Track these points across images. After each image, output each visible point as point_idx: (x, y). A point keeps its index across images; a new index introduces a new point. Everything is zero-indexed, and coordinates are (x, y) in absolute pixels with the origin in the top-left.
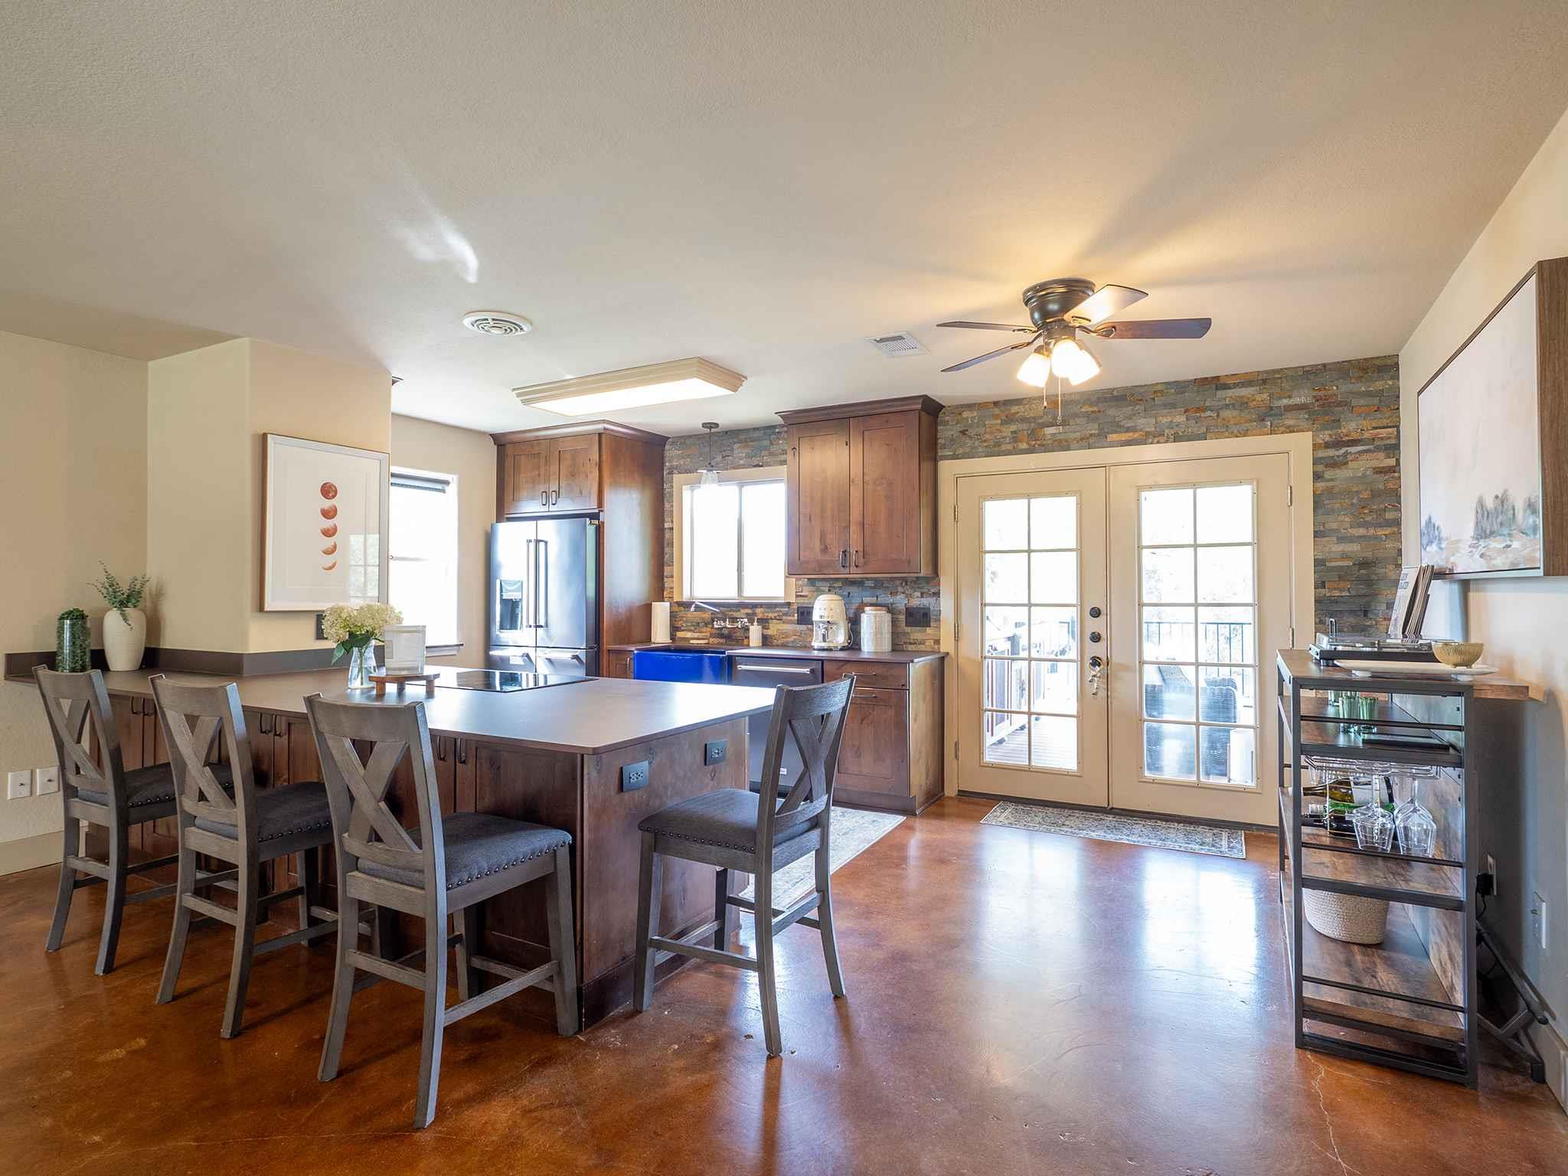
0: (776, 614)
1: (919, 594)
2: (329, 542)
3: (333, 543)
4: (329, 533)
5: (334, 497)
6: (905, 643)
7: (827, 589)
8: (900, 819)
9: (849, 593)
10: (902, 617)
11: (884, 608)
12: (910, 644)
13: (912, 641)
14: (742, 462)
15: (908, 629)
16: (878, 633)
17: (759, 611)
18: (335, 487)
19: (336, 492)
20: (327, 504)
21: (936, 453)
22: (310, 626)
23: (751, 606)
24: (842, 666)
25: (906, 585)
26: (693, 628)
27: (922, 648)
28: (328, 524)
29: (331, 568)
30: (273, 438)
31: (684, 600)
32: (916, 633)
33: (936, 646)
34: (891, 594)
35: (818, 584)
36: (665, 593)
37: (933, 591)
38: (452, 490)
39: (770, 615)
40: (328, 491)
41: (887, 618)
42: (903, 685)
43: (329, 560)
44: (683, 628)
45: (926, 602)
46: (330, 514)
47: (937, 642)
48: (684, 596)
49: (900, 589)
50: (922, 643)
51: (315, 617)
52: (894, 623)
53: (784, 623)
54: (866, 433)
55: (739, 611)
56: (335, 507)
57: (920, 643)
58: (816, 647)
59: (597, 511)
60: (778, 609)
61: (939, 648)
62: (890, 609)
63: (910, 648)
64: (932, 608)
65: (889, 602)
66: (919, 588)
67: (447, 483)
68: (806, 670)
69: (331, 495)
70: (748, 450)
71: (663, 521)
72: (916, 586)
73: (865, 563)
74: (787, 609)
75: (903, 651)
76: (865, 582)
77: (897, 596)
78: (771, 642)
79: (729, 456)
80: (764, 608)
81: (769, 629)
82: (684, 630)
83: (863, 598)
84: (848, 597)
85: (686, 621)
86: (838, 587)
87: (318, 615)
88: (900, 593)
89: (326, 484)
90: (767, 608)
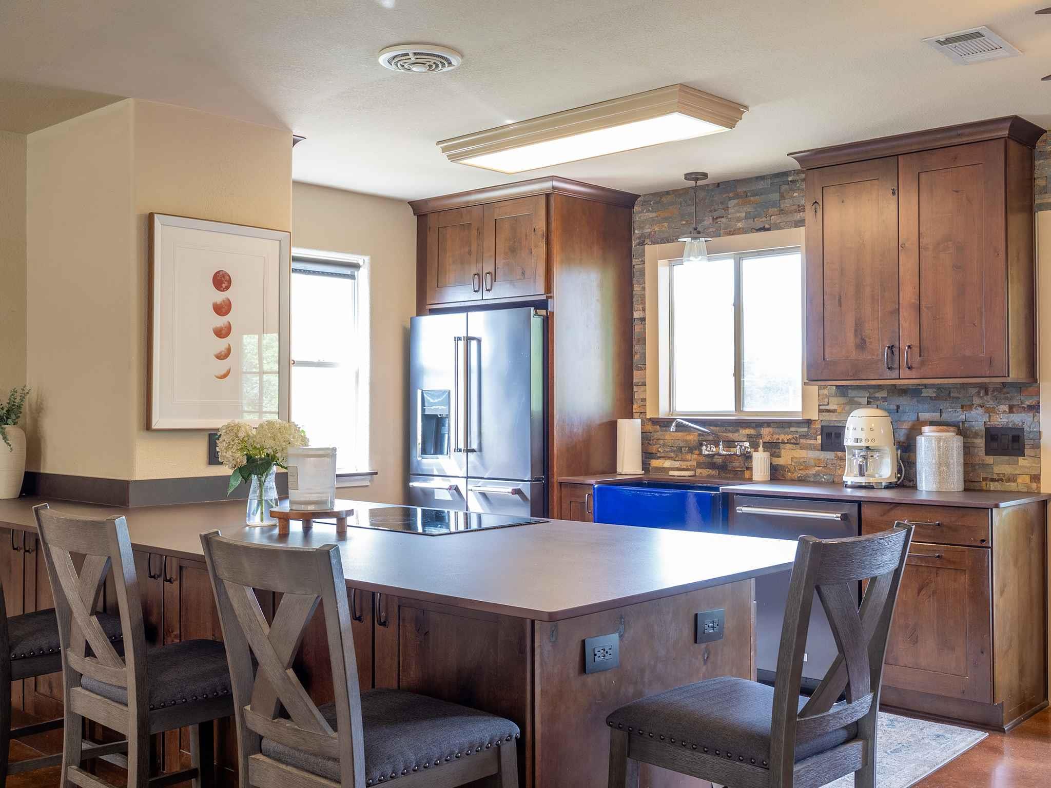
0: (790, 436)
1: (1006, 408)
3: (227, 346)
4: (223, 333)
5: (227, 288)
6: (985, 479)
7: (864, 401)
8: (979, 736)
9: (898, 407)
10: (980, 442)
11: (952, 429)
12: (993, 480)
13: (995, 477)
14: (740, 225)
15: (990, 459)
16: (942, 464)
17: (765, 431)
18: (229, 276)
19: (230, 282)
20: (220, 297)
21: (1032, 200)
22: (201, 448)
23: (754, 425)
24: (889, 511)
25: (987, 394)
26: (672, 455)
27: (1012, 486)
28: (221, 321)
29: (222, 377)
30: (160, 219)
31: (660, 417)
32: (1001, 466)
33: (1034, 485)
34: (962, 407)
35: (852, 393)
36: (635, 407)
37: (1028, 403)
38: (363, 275)
39: (784, 437)
40: (221, 281)
41: (955, 442)
42: (983, 541)
43: (223, 366)
44: (658, 455)
45: (1017, 419)
46: (222, 309)
47: (1036, 478)
48: (660, 414)
49: (977, 401)
50: (1012, 479)
51: (207, 437)
52: (967, 450)
53: (802, 448)
54: (923, 176)
55: (738, 431)
56: (229, 300)
57: (1009, 480)
58: (849, 483)
59: (544, 297)
60: (792, 429)
61: (1039, 488)
62: (962, 430)
63: (993, 486)
64: (1026, 429)
65: (958, 419)
66: (1006, 398)
67: (356, 266)
68: (835, 516)
69: (224, 286)
70: (749, 208)
71: (631, 310)
72: (1002, 396)
73: (922, 364)
74: (806, 429)
75: (981, 490)
76: (923, 390)
77: (972, 410)
78: (783, 475)
79: (723, 217)
80: (773, 428)
81: (780, 457)
82: (660, 457)
83: (919, 414)
84: (897, 412)
85: (664, 445)
86: (882, 397)
87: (210, 435)
88: (976, 407)
89: (218, 272)
90: (777, 427)
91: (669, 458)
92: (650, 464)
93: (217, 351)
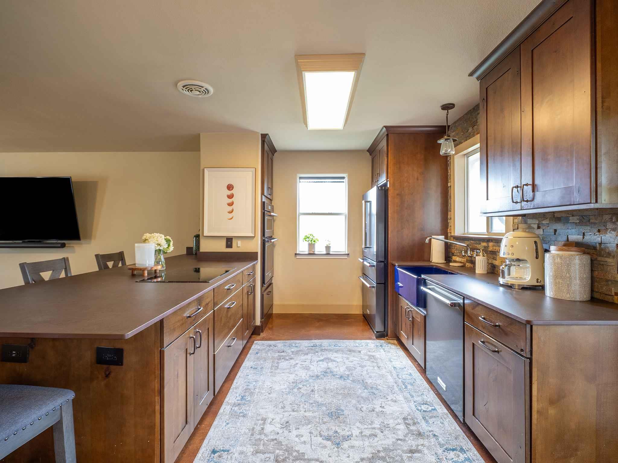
2: (230, 208)
3: (232, 209)
4: (231, 204)
5: (232, 189)
9: (556, 231)
17: (491, 244)
18: (233, 185)
19: (233, 187)
20: (229, 193)
22: (224, 243)
28: (230, 201)
29: (231, 219)
30: (207, 170)
34: (599, 231)
35: (529, 221)
36: (448, 230)
38: (346, 180)
40: (230, 187)
43: (230, 216)
46: (230, 197)
48: (455, 233)
49: (610, 226)
51: (226, 239)
55: (480, 244)
56: (233, 194)
59: (386, 181)
65: (595, 241)
67: (343, 178)
69: (231, 189)
71: (447, 183)
73: (533, 198)
76: (570, 218)
77: (607, 233)
78: (497, 271)
79: (475, 126)
80: (494, 243)
81: (496, 260)
82: (456, 255)
83: (569, 236)
84: (555, 234)
85: (457, 250)
86: (546, 224)
87: (227, 238)
88: (610, 231)
89: (229, 184)
90: (495, 242)
91: (458, 256)
92: (452, 258)
93: (228, 211)
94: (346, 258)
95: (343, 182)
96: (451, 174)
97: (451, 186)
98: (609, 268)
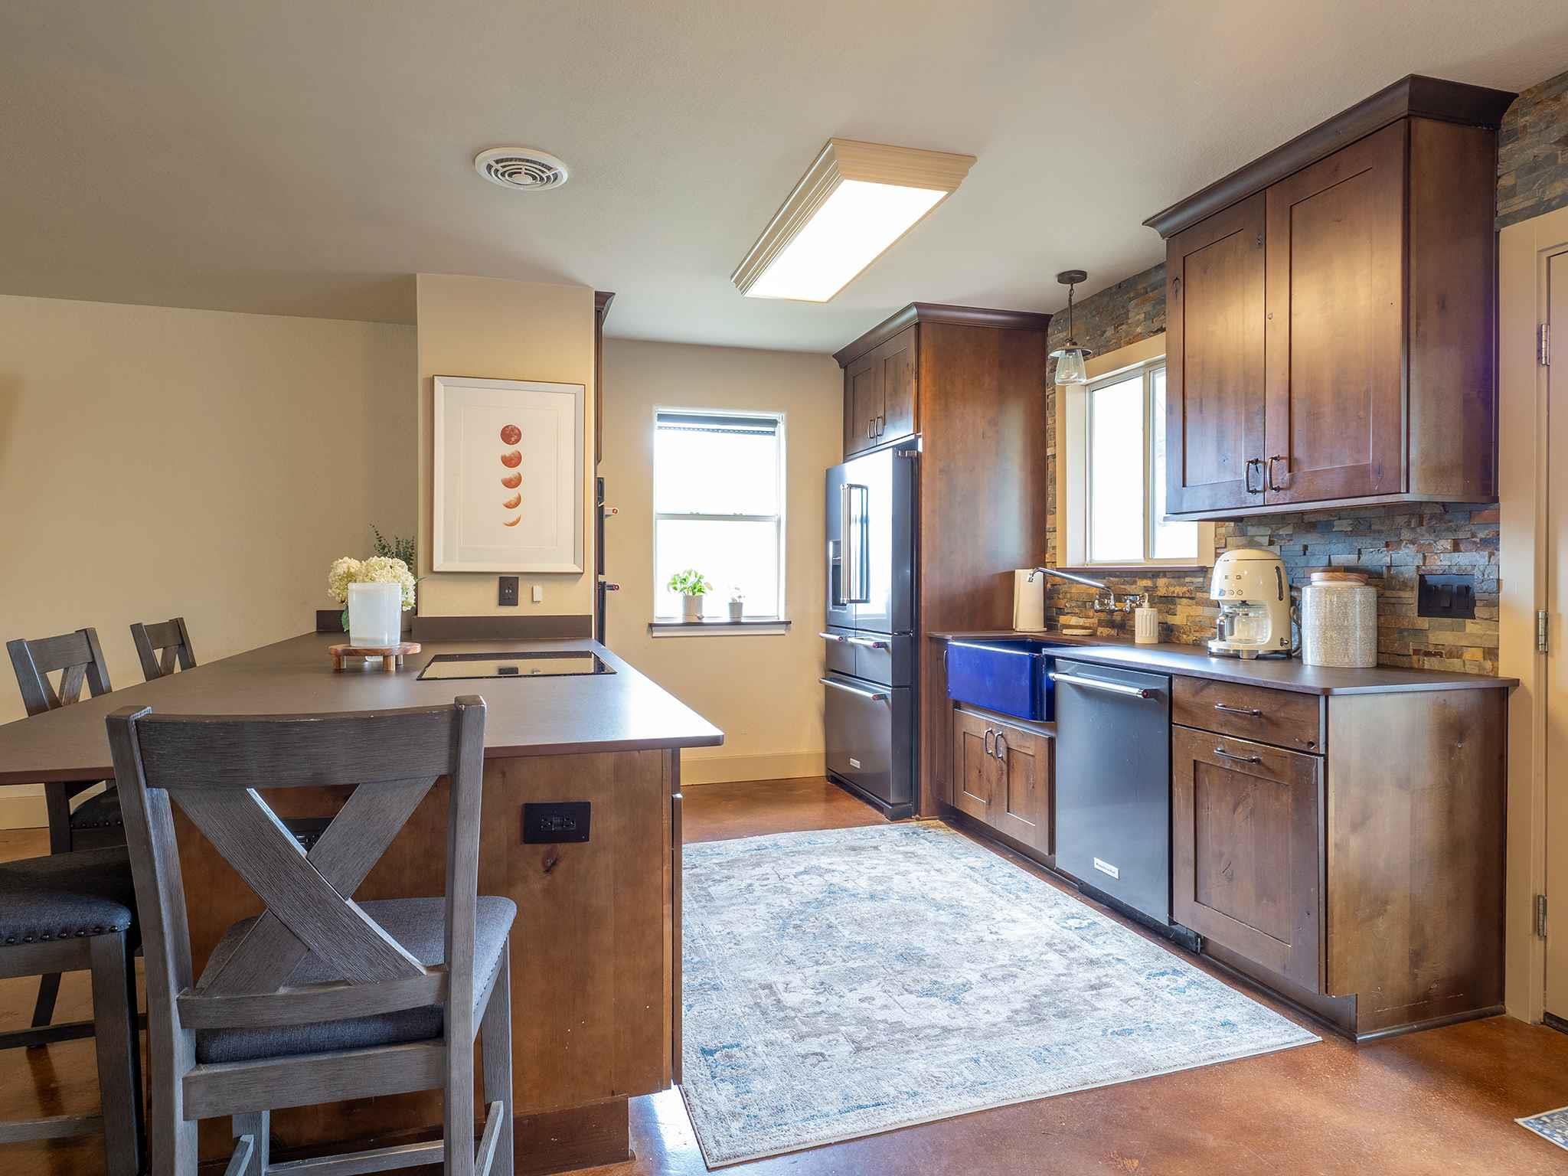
0: (1185, 589)
1: (1447, 544)
2: (511, 494)
3: (516, 495)
4: (512, 483)
5: (517, 441)
6: (1416, 652)
7: (1265, 540)
9: (1306, 548)
10: (1411, 597)
12: (1428, 654)
13: (1432, 649)
14: (1139, 330)
15: (1424, 623)
17: (1161, 582)
18: (518, 430)
19: (519, 435)
20: (509, 450)
21: (1493, 212)
22: (492, 590)
23: (1150, 575)
25: (1421, 524)
26: (1077, 610)
27: (1455, 664)
28: (510, 473)
29: (512, 525)
30: (438, 379)
31: (1068, 567)
32: (1441, 633)
33: (1488, 665)
34: (1387, 545)
36: (1047, 556)
37: (1481, 535)
38: (781, 428)
39: (1179, 590)
40: (510, 435)
42: (1312, 744)
43: (512, 514)
44: (1066, 611)
45: (1469, 559)
46: (512, 461)
47: (1492, 653)
48: (1068, 563)
49: (1406, 535)
50: (1455, 653)
51: (498, 579)
52: (1385, 609)
53: (1197, 604)
54: (1296, 209)
55: (1135, 582)
56: (519, 453)
57: (1451, 655)
58: (1214, 650)
59: (913, 437)
60: (1188, 580)
61: (1495, 669)
62: (1371, 577)
63: (1429, 663)
64: (1477, 574)
65: (1381, 563)
66: (1448, 529)
67: (774, 423)
68: (1134, 691)
69: (513, 439)
70: (1148, 307)
71: (1044, 446)
72: (1444, 526)
73: (1292, 482)
74: (1201, 580)
75: (1411, 669)
76: (1335, 523)
77: (1400, 549)
78: (1178, 638)
79: (1123, 324)
80: (1169, 578)
81: (1175, 615)
82: (1068, 613)
83: (1332, 557)
84: (1305, 554)
85: (1071, 600)
86: (1286, 535)
87: (500, 578)
88: (1406, 543)
89: (507, 427)
90: (1173, 578)
91: (1075, 614)
92: (1058, 621)
93: (506, 501)
94: (783, 632)
95: (773, 433)
96: (1055, 428)
97: (1054, 456)
98: (1404, 610)
